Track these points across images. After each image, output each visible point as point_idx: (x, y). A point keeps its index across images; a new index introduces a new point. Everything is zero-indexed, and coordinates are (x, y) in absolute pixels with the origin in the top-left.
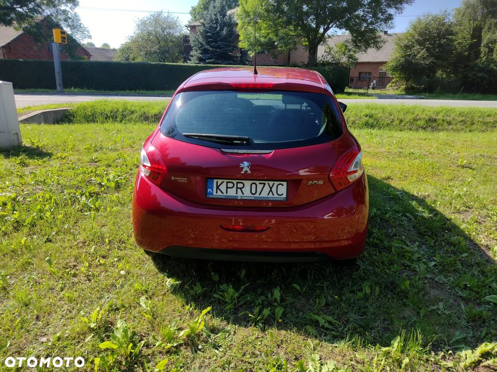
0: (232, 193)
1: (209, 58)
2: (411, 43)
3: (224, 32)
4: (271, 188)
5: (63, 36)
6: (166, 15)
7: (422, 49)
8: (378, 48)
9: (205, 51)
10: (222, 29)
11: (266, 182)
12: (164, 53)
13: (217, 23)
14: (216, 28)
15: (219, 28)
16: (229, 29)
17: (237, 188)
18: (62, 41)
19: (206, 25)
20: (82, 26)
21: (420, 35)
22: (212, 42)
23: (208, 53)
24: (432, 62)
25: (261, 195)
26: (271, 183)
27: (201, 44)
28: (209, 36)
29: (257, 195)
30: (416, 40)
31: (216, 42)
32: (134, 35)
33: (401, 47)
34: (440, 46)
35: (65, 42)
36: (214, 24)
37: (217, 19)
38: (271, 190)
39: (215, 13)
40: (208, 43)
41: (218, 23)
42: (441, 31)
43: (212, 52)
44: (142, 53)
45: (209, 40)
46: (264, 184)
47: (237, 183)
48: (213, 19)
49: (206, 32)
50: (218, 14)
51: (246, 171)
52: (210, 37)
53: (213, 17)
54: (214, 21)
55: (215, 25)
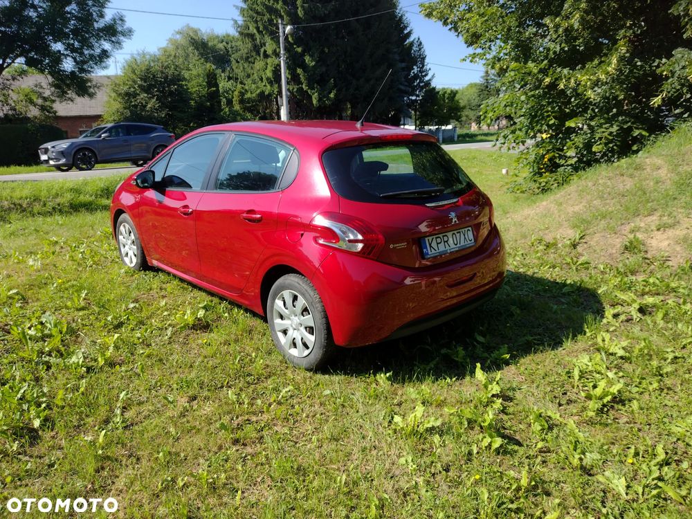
0: (442, 248)
2: (132, 89)
4: (464, 235)
7: (150, 98)
8: (91, 96)
17: (444, 242)
21: (141, 79)
24: (168, 114)
25: (461, 244)
26: (463, 230)
30: (139, 87)
33: (120, 94)
34: (171, 93)
38: (465, 238)
42: (167, 76)
46: (460, 232)
47: (443, 236)
51: (455, 221)
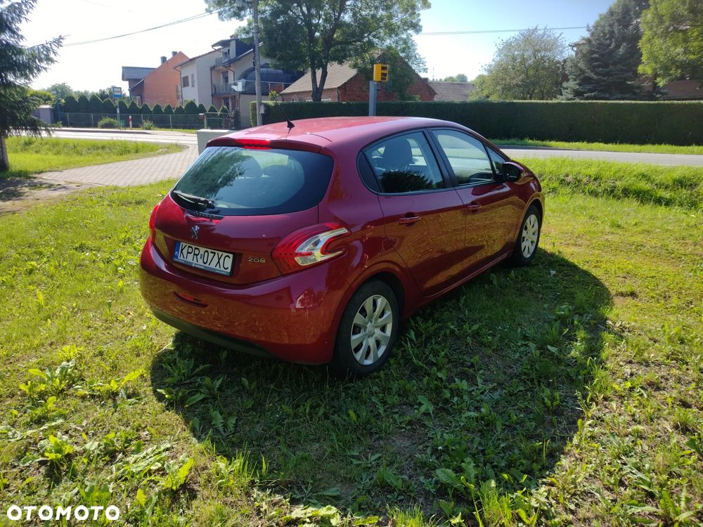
0: (190, 259)
1: (590, 91)
3: (621, 50)
4: (219, 259)
5: (384, 72)
6: (541, 32)
9: (585, 81)
10: (618, 47)
11: (217, 252)
12: (529, 87)
13: (610, 39)
14: (610, 45)
15: (613, 45)
16: (630, 46)
17: (194, 254)
18: (382, 79)
19: (594, 43)
20: (417, 57)
22: (599, 66)
23: (590, 83)
25: (211, 266)
26: (220, 253)
27: (581, 70)
28: (596, 58)
29: (207, 265)
31: (606, 66)
32: (494, 63)
35: (385, 79)
36: (607, 40)
37: (613, 32)
38: (219, 262)
39: (612, 22)
40: (593, 69)
41: (613, 37)
43: (598, 82)
44: (498, 88)
45: (595, 64)
46: (215, 253)
47: (194, 248)
48: (607, 31)
49: (592, 52)
50: (616, 24)
52: (596, 60)
53: (607, 29)
54: (608, 36)
55: (608, 42)
